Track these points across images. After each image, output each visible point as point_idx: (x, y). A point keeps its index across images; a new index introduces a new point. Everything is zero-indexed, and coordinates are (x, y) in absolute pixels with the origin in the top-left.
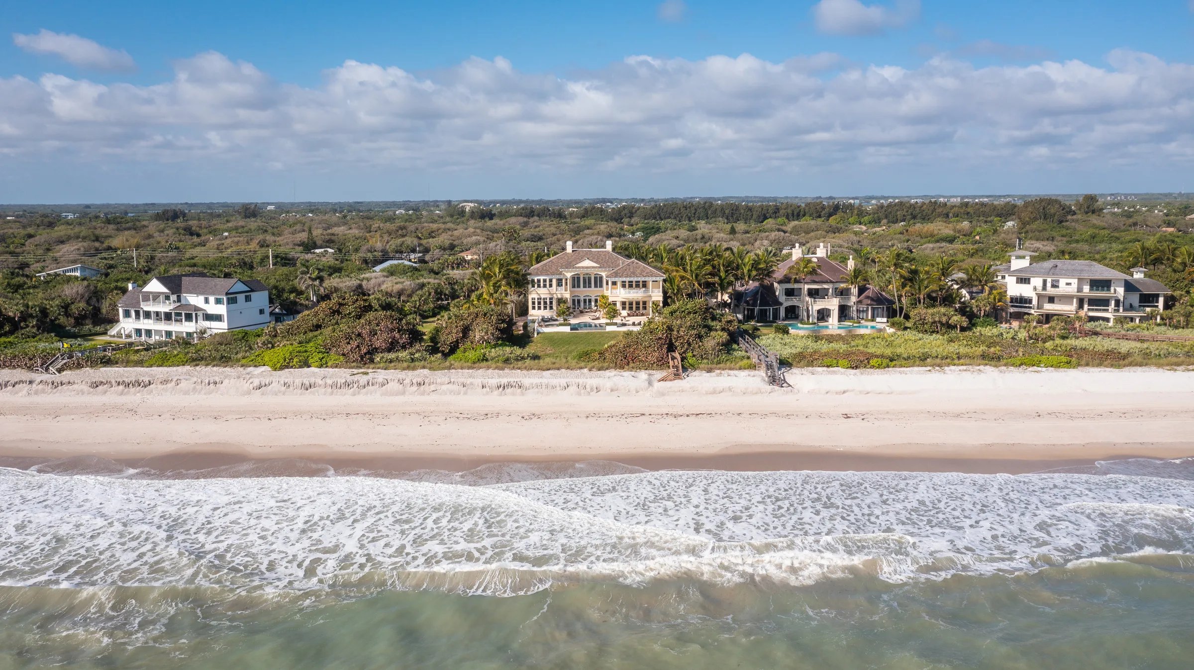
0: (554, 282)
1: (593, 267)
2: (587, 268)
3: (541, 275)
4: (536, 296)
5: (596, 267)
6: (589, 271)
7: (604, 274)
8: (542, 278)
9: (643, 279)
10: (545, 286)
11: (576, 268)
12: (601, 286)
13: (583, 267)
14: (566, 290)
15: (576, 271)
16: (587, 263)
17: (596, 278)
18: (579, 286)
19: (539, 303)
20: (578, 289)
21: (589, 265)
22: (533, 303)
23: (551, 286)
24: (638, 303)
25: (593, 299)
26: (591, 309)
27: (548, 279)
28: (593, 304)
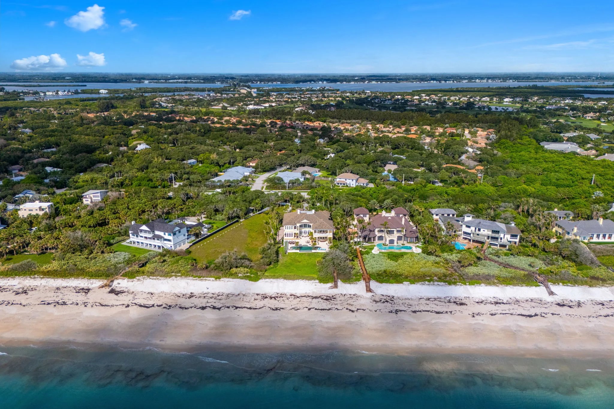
0: (293, 227)
4: (287, 233)
7: (311, 225)
8: (289, 226)
9: (326, 230)
10: (290, 229)
11: (301, 223)
16: (305, 221)
17: (308, 225)
18: (302, 227)
19: (288, 235)
22: (286, 235)
24: (324, 238)
25: (307, 231)
26: (306, 235)
27: (291, 226)
28: (307, 233)
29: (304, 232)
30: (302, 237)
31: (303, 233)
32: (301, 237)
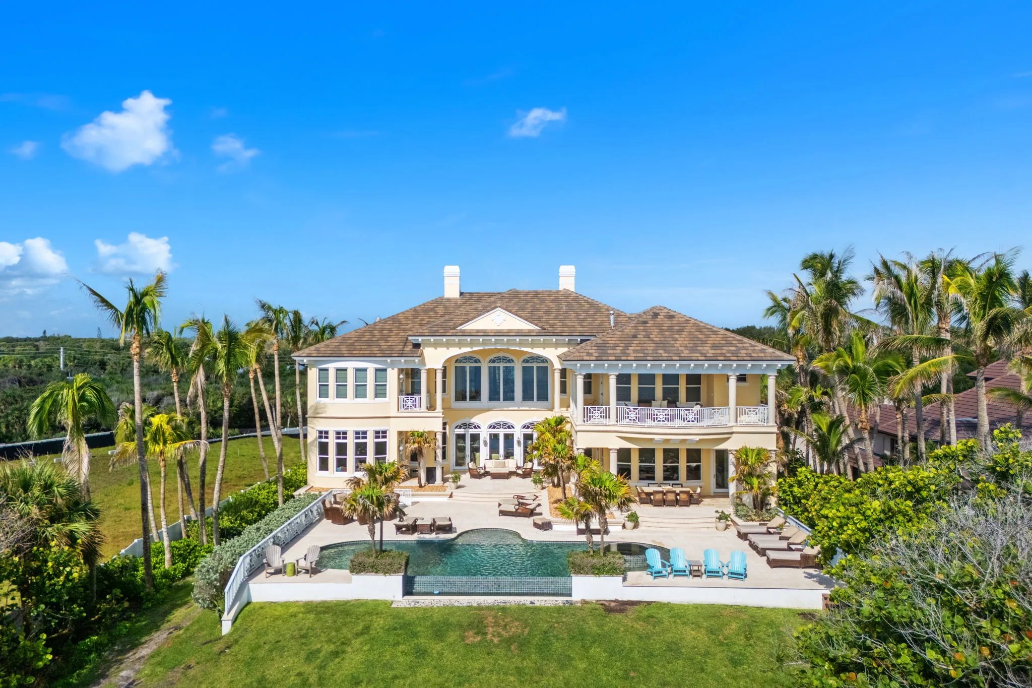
0: (392, 377)
1: (520, 333)
2: (499, 333)
3: (351, 355)
4: (332, 427)
5: (529, 333)
6: (503, 345)
7: (553, 354)
8: (351, 365)
9: (692, 368)
10: (360, 392)
11: (464, 334)
12: (544, 396)
13: (485, 333)
14: (431, 407)
15: (460, 345)
16: (500, 320)
17: (527, 371)
18: (476, 396)
19: (341, 449)
20: (475, 404)
21: (505, 327)
22: (323, 449)
23: (380, 391)
24: (671, 454)
25: (518, 434)
26: (511, 465)
27: (371, 366)
28: (518, 451)
29: (494, 438)
30: (476, 475)
31: (484, 451)
32: (465, 478)
